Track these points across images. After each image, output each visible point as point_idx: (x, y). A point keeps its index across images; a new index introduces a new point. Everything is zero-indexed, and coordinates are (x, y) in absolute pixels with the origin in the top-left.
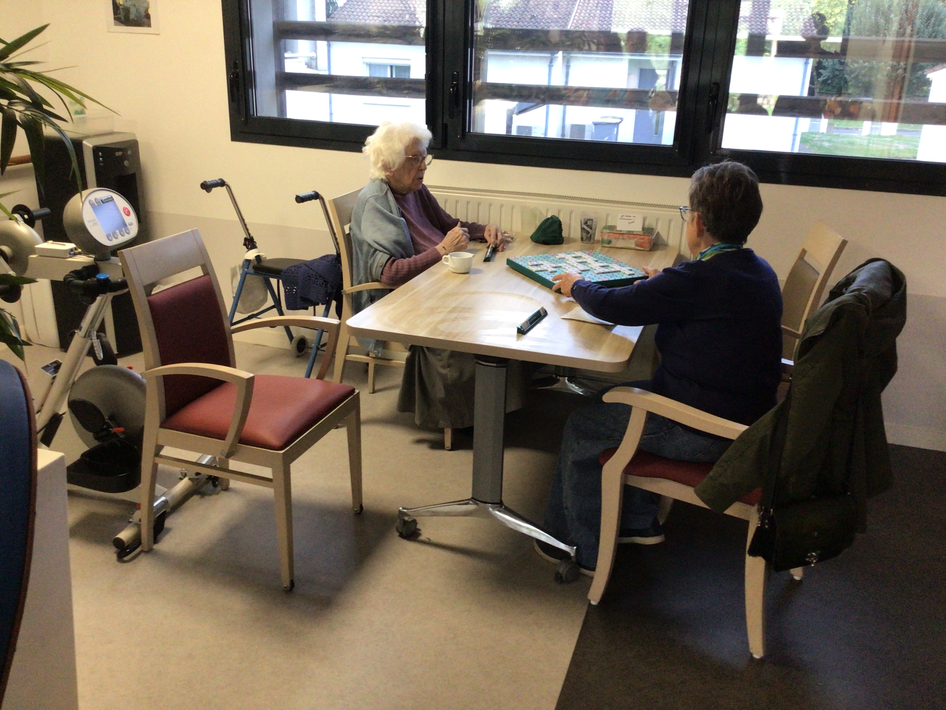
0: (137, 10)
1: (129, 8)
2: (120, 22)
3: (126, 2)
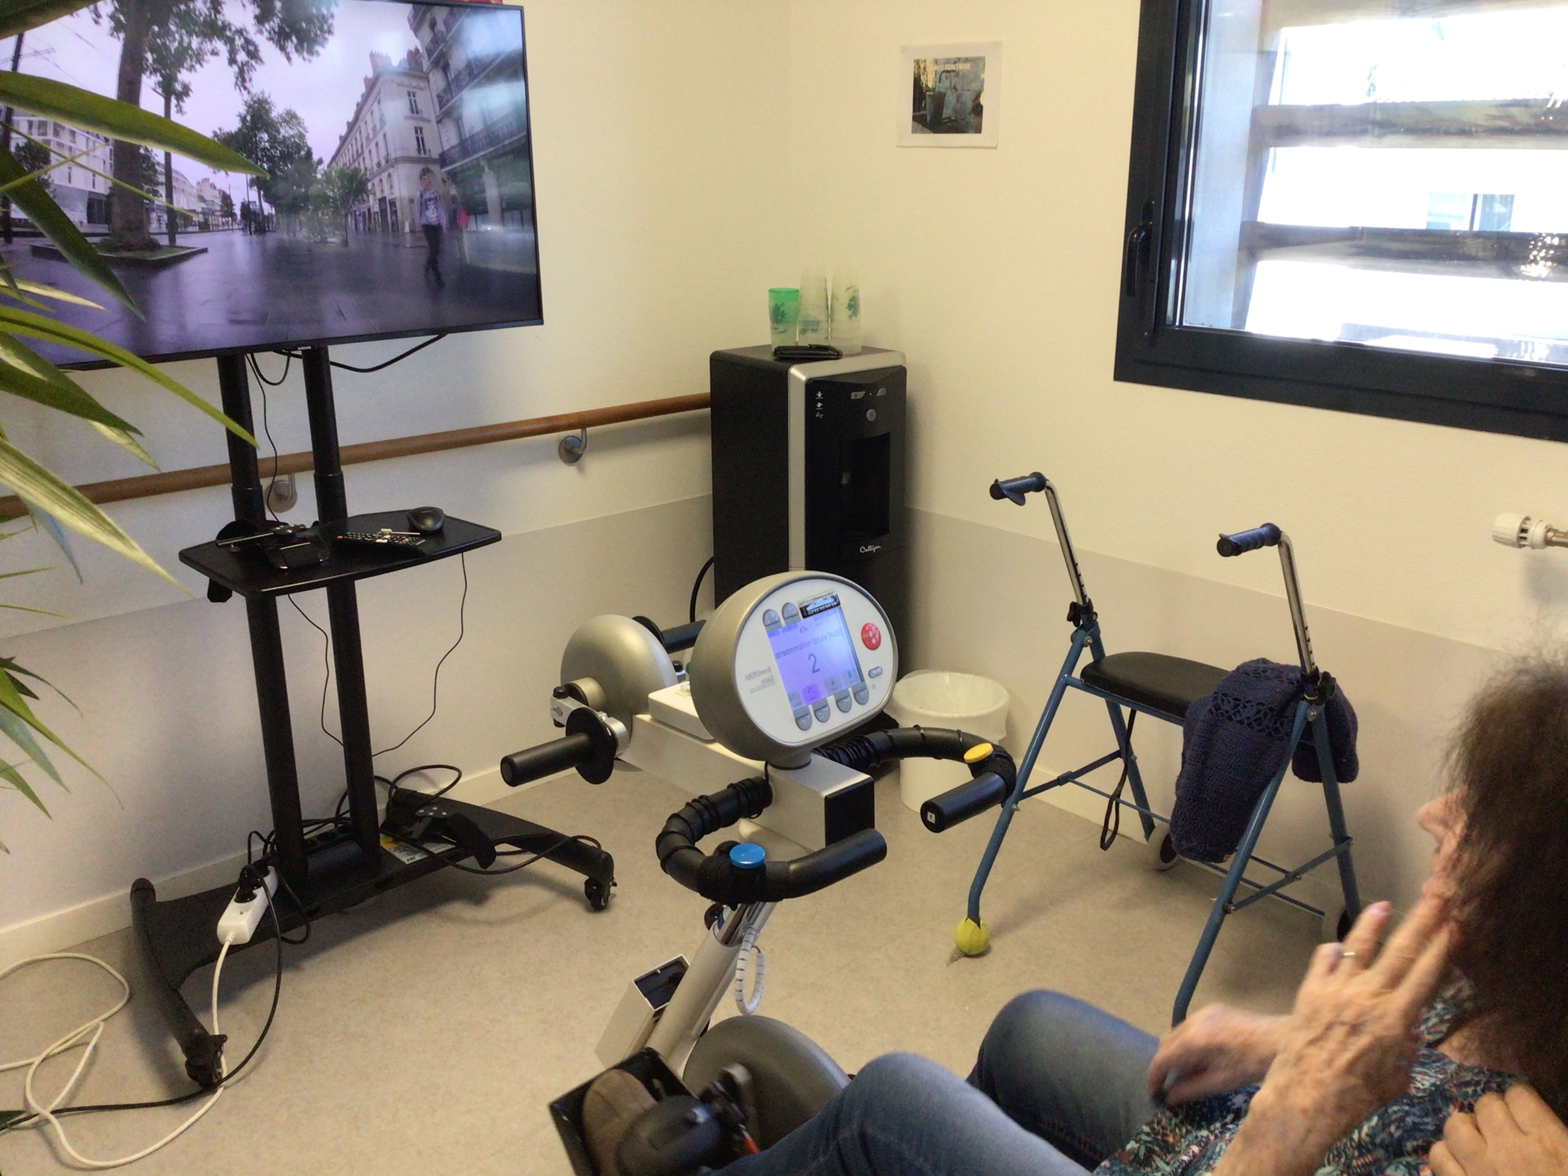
0: (958, 101)
1: (945, 94)
2: (923, 126)
3: (940, 82)
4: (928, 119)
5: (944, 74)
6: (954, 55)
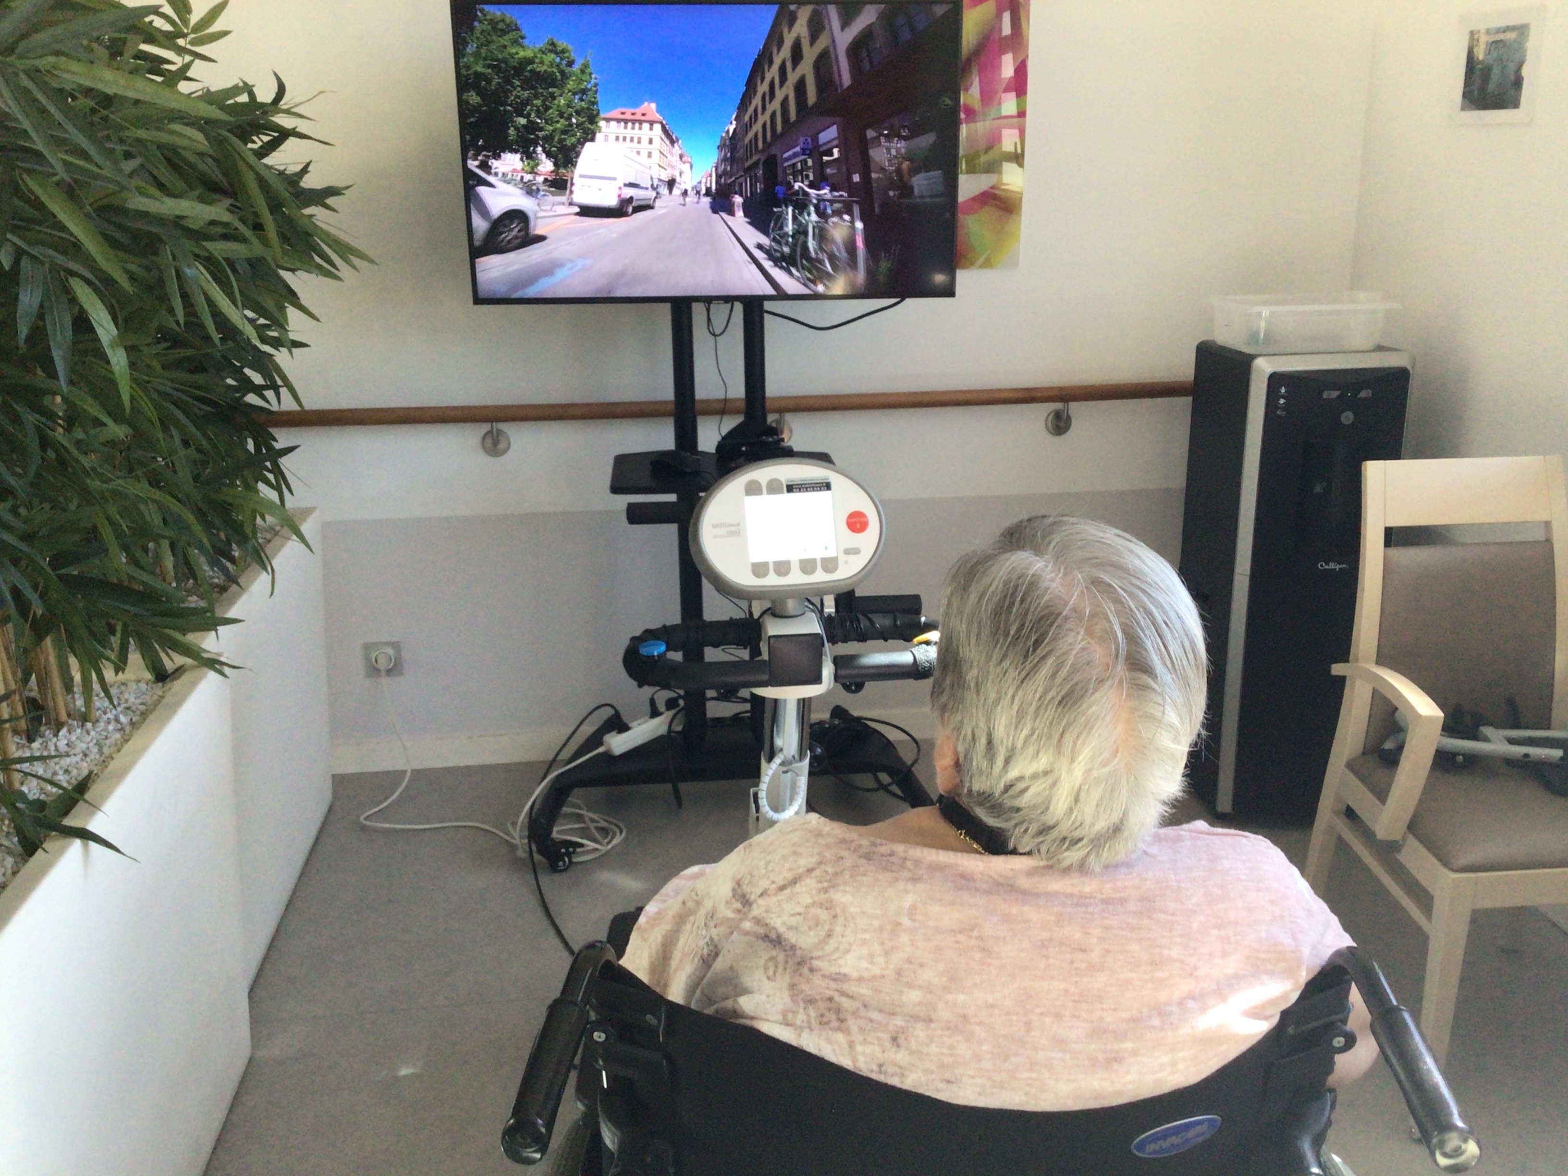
0: (1503, 71)
1: (1492, 67)
2: (1469, 103)
3: (1490, 53)
5: (1495, 45)
6: (1503, 23)
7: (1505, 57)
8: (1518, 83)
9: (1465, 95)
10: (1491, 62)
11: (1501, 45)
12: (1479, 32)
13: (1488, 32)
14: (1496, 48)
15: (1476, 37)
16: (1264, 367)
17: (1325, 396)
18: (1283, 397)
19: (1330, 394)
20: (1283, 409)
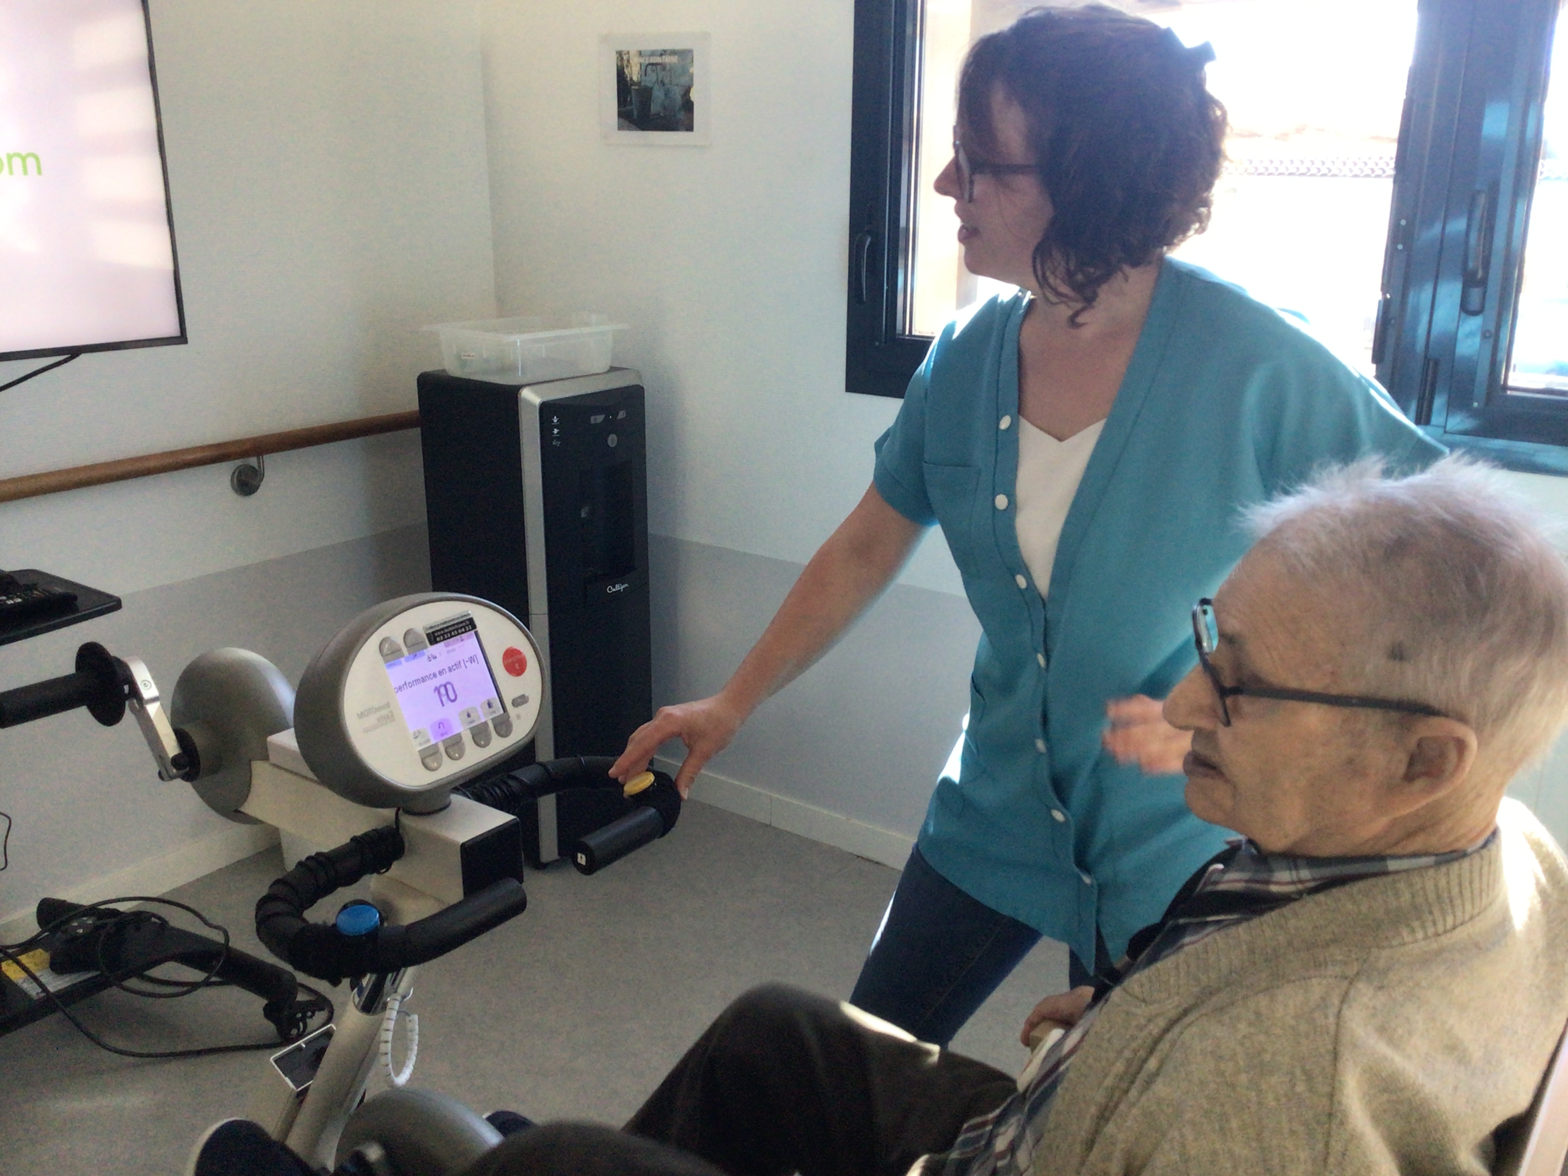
0: (667, 94)
1: (652, 89)
2: (630, 122)
3: (645, 75)
4: (635, 113)
5: (649, 68)
6: (660, 47)
7: (667, 81)
8: (688, 106)
9: (621, 115)
10: (650, 85)
11: (658, 67)
12: (628, 53)
13: (640, 53)
14: (653, 71)
15: (625, 58)
16: (531, 397)
17: (592, 421)
18: (556, 427)
19: (595, 419)
20: (558, 439)
